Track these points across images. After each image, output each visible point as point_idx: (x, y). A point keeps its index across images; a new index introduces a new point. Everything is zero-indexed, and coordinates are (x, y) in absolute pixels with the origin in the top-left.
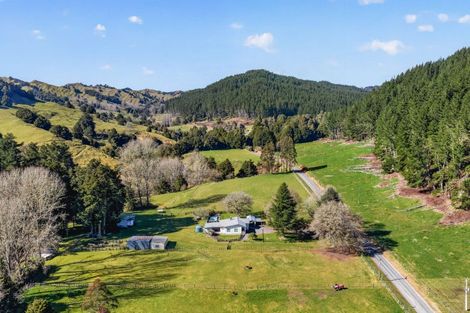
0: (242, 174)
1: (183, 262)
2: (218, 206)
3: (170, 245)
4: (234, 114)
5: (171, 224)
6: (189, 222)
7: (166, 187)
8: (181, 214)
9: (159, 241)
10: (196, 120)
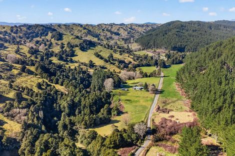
0: (150, 76)
1: (129, 92)
2: (137, 84)
3: (128, 90)
4: (161, 48)
5: (129, 87)
6: (132, 87)
7: (130, 79)
8: (131, 85)
9: (126, 89)
10: (147, 49)
